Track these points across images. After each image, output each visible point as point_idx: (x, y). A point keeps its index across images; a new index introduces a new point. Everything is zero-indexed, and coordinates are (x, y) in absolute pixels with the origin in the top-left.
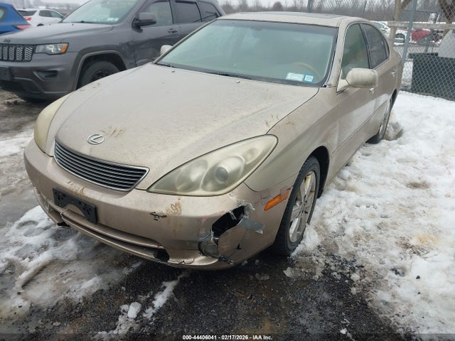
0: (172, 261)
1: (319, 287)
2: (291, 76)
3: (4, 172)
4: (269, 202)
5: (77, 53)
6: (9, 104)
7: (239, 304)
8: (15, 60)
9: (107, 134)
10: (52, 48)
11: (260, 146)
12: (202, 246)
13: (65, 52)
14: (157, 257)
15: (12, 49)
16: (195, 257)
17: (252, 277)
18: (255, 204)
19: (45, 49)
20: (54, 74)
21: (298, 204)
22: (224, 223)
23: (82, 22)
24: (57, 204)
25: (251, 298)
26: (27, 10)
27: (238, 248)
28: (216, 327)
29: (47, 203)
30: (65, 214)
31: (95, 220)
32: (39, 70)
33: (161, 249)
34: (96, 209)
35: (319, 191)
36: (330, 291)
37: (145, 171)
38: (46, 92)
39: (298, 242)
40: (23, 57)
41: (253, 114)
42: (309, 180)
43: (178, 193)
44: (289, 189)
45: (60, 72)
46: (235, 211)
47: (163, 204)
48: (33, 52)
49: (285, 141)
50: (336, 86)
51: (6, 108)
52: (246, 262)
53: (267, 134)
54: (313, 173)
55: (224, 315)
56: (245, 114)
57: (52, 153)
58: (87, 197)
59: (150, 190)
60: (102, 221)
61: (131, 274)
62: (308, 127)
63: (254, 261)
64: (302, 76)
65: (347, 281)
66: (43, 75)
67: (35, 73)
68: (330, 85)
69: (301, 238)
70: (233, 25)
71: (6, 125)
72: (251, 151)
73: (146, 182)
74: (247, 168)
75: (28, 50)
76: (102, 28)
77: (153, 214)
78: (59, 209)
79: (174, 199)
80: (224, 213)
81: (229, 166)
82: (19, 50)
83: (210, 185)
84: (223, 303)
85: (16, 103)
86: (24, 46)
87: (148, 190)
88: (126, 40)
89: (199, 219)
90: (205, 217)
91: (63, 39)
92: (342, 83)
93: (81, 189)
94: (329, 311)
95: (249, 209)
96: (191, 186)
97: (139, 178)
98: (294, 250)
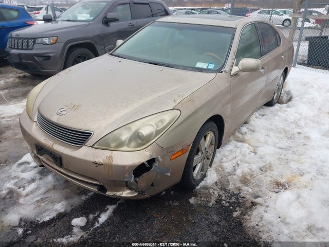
0: (108, 193)
1: (211, 211)
2: (199, 65)
3: (12, 127)
4: (174, 155)
5: (63, 44)
6: (20, 77)
7: (155, 222)
8: (22, 49)
9: (69, 108)
10: (46, 41)
11: (167, 117)
12: (128, 184)
13: (56, 42)
14: (99, 190)
15: (20, 41)
16: (124, 191)
17: (167, 203)
18: (163, 157)
19: (42, 41)
20: (48, 58)
21: (200, 154)
22: (140, 170)
23: (69, 21)
24: (38, 153)
25: (164, 218)
26: (37, 7)
27: (152, 185)
28: (138, 237)
29: (33, 152)
30: (44, 160)
31: (61, 165)
32: (38, 55)
33: (100, 185)
34: (60, 158)
35: (219, 143)
36: (219, 214)
37: (91, 134)
38: (44, 71)
39: (202, 179)
40: (28, 47)
41: (168, 93)
42: (209, 137)
43: (112, 149)
44: (190, 145)
45: (53, 57)
46: (148, 161)
47: (101, 156)
48: (34, 43)
49: (186, 113)
50: (230, 72)
51: (17, 80)
52: (164, 193)
53: (173, 109)
54: (212, 133)
55: (144, 229)
56: (161, 93)
57: (36, 119)
58: (55, 150)
59: (94, 146)
60: (65, 166)
61: (87, 200)
62: (204, 103)
63: (170, 192)
64: (207, 64)
65: (231, 208)
66: (41, 59)
67: (36, 58)
68: (225, 71)
69: (204, 176)
70: (165, 26)
71: (17, 92)
72: (162, 121)
73: (91, 141)
74: (158, 132)
75: (31, 42)
76: (81, 25)
77: (95, 163)
78: (40, 156)
79: (108, 153)
80: (141, 163)
81: (145, 131)
82: (25, 42)
83: (133, 144)
84: (145, 221)
85: (24, 77)
86: (28, 39)
87: (92, 147)
88: (98, 33)
89: (124, 167)
90: (128, 166)
91: (54, 34)
92: (235, 69)
93: (52, 144)
94: (215, 228)
95: (158, 160)
96: (121, 144)
97: (87, 138)
98: (198, 185)
